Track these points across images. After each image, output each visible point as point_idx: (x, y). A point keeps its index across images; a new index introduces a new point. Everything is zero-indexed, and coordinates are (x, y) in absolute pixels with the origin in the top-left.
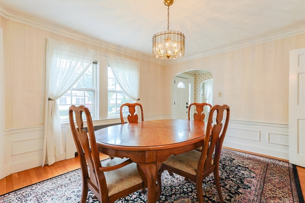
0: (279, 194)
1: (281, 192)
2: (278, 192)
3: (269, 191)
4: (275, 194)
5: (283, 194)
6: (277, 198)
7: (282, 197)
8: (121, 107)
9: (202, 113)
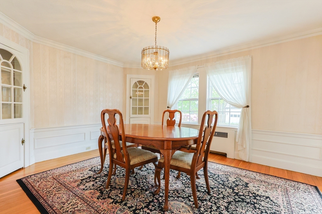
0: (68, 206)
1: (68, 209)
2: (70, 208)
3: (76, 202)
4: (69, 203)
5: (65, 209)
6: (66, 202)
7: (63, 206)
8: (164, 113)
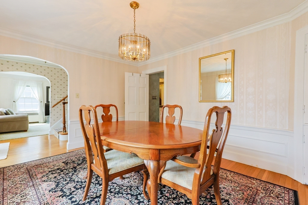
9: (109, 115)
